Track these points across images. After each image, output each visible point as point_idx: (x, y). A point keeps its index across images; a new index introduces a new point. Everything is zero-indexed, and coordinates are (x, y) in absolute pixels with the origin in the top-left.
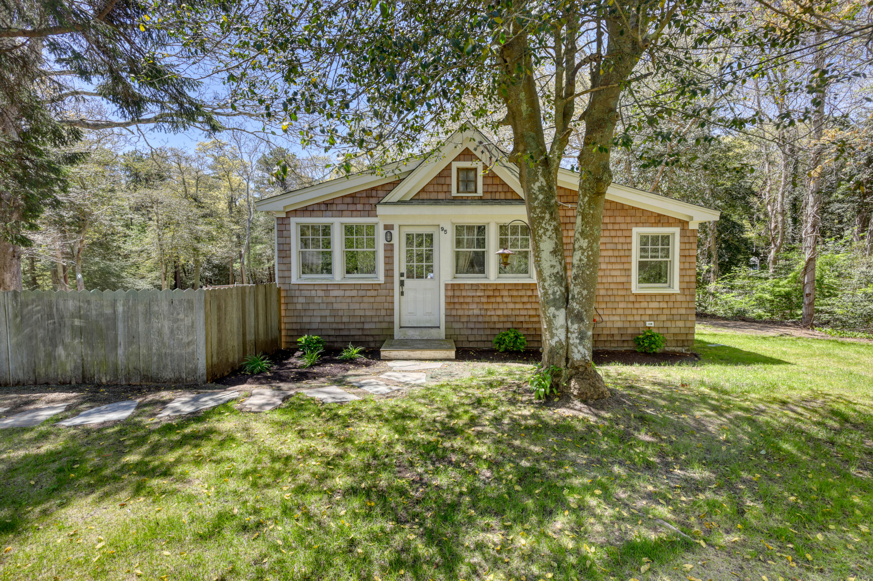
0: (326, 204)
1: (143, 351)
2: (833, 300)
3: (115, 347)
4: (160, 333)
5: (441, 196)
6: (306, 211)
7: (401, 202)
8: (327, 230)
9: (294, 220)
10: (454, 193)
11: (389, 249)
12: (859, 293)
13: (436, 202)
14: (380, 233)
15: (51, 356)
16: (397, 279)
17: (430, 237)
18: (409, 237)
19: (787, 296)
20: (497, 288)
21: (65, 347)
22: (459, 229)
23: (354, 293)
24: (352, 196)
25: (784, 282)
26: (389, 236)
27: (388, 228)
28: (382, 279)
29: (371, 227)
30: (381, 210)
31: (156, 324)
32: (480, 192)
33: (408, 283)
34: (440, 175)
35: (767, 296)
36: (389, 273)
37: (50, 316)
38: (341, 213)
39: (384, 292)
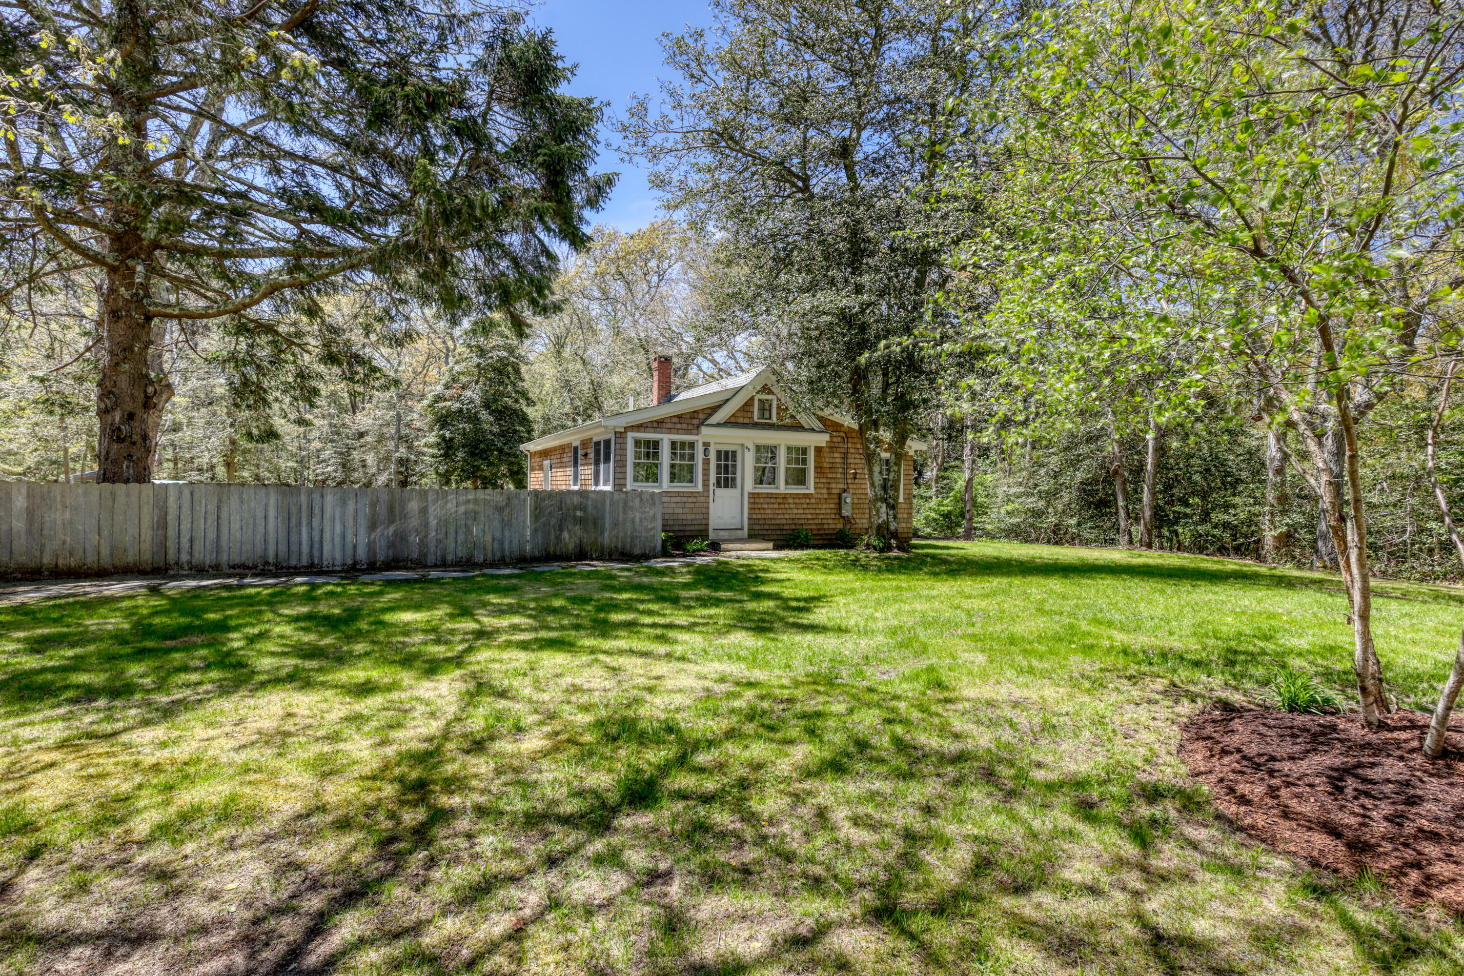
0: (657, 422)
1: (621, 534)
2: (984, 518)
3: (602, 533)
4: (633, 522)
5: (746, 421)
6: (639, 427)
7: (718, 425)
8: (656, 444)
9: (631, 436)
10: (756, 419)
11: (706, 462)
12: (1003, 511)
13: (744, 426)
14: (700, 449)
15: (559, 538)
16: (711, 488)
17: (734, 453)
18: (719, 453)
19: (947, 516)
20: (785, 497)
21: (569, 531)
22: (758, 448)
23: (678, 499)
24: (679, 417)
25: (946, 502)
26: (706, 451)
27: (706, 445)
28: (700, 488)
29: (692, 445)
30: (704, 430)
31: (630, 515)
32: (774, 419)
33: (718, 491)
34: (746, 404)
35: (933, 515)
36: (706, 484)
37: (560, 509)
38: (670, 431)
39: (702, 499)
